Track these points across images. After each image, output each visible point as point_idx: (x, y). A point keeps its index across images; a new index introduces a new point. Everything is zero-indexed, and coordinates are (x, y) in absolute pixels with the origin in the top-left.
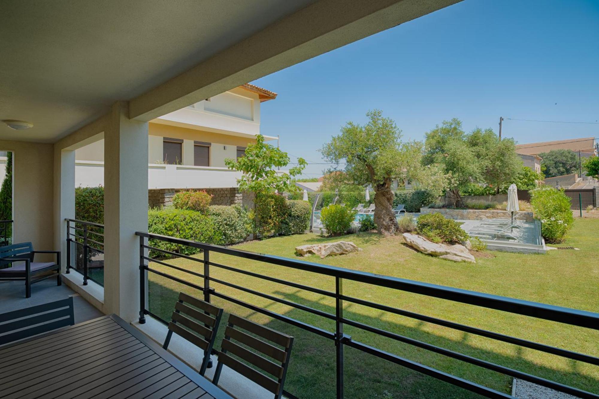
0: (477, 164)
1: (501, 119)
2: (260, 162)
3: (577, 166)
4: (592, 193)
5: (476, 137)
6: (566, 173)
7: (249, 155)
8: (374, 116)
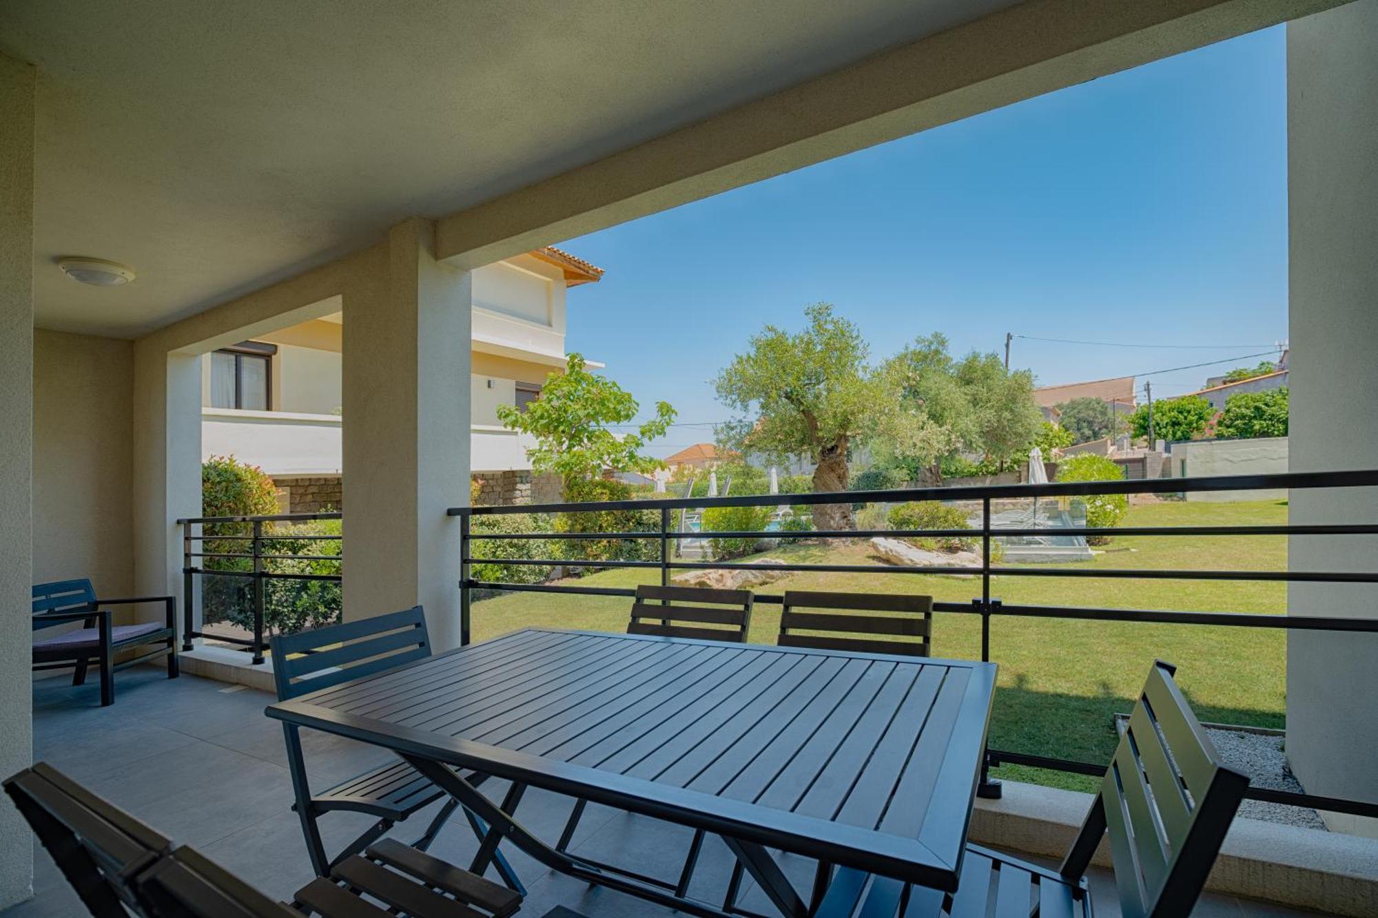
0: (973, 417)
1: (1009, 337)
2: (577, 410)
3: (1109, 427)
4: (1141, 464)
5: (971, 367)
6: (1092, 439)
7: (553, 396)
8: (819, 315)
